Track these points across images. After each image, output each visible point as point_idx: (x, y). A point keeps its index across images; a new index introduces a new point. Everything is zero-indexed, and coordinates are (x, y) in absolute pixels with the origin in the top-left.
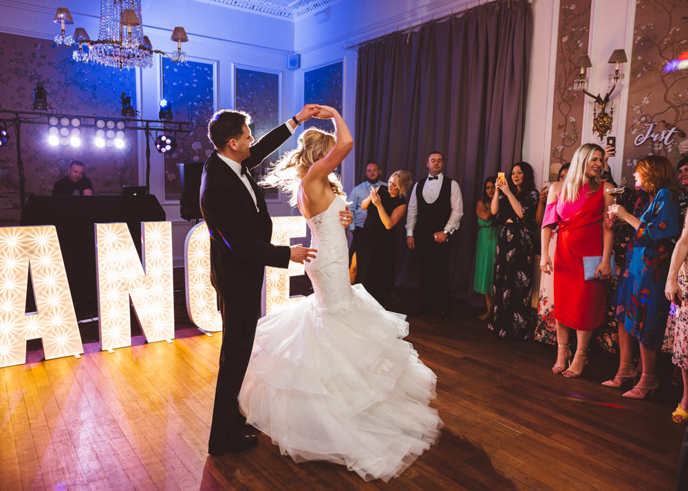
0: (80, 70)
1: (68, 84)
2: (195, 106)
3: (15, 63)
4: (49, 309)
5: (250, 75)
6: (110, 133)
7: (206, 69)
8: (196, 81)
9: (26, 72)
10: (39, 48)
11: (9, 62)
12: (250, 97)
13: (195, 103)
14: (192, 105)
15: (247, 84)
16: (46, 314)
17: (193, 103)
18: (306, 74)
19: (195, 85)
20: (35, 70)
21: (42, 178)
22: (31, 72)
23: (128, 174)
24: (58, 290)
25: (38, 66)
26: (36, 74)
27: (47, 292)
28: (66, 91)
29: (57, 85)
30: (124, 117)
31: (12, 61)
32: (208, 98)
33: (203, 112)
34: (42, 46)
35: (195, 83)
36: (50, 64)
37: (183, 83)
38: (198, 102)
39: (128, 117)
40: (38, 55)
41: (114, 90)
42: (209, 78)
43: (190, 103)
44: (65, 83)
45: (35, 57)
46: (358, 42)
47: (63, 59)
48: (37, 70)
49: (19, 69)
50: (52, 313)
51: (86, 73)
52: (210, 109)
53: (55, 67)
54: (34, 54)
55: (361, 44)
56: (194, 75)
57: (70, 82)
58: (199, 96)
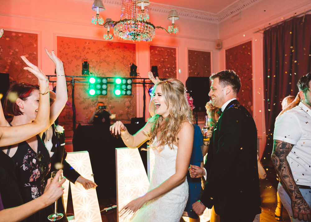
0: (107, 54)
1: (101, 62)
2: (167, 71)
3: (75, 52)
4: (83, 214)
5: (196, 53)
6: (124, 87)
7: (172, 51)
8: (167, 57)
9: (80, 57)
10: (87, 44)
11: (72, 52)
12: (195, 65)
13: (167, 70)
14: (165, 70)
15: (194, 58)
16: (81, 218)
17: (165, 69)
18: (226, 51)
19: (166, 60)
20: (85, 56)
21: (87, 113)
22: (83, 57)
23: (131, 110)
24: (89, 199)
25: (87, 53)
26: (85, 58)
27: (82, 201)
28: (100, 66)
29: (96, 63)
30: (131, 77)
31: (74, 51)
32: (174, 66)
33: (171, 74)
34: (89, 43)
35: (167, 59)
36: (93, 52)
37: (160, 59)
38: (168, 69)
39: (133, 77)
40: (87, 48)
41: (125, 64)
42: (174, 56)
43: (164, 70)
44: (100, 62)
45: (85, 49)
46: (264, 28)
47: (99, 49)
48: (86, 55)
49: (77, 56)
50: (85, 216)
51: (110, 56)
52: (175, 72)
53: (95, 54)
54: (84, 48)
55: (265, 29)
56: (166, 54)
57: (102, 61)
58: (169, 66)
